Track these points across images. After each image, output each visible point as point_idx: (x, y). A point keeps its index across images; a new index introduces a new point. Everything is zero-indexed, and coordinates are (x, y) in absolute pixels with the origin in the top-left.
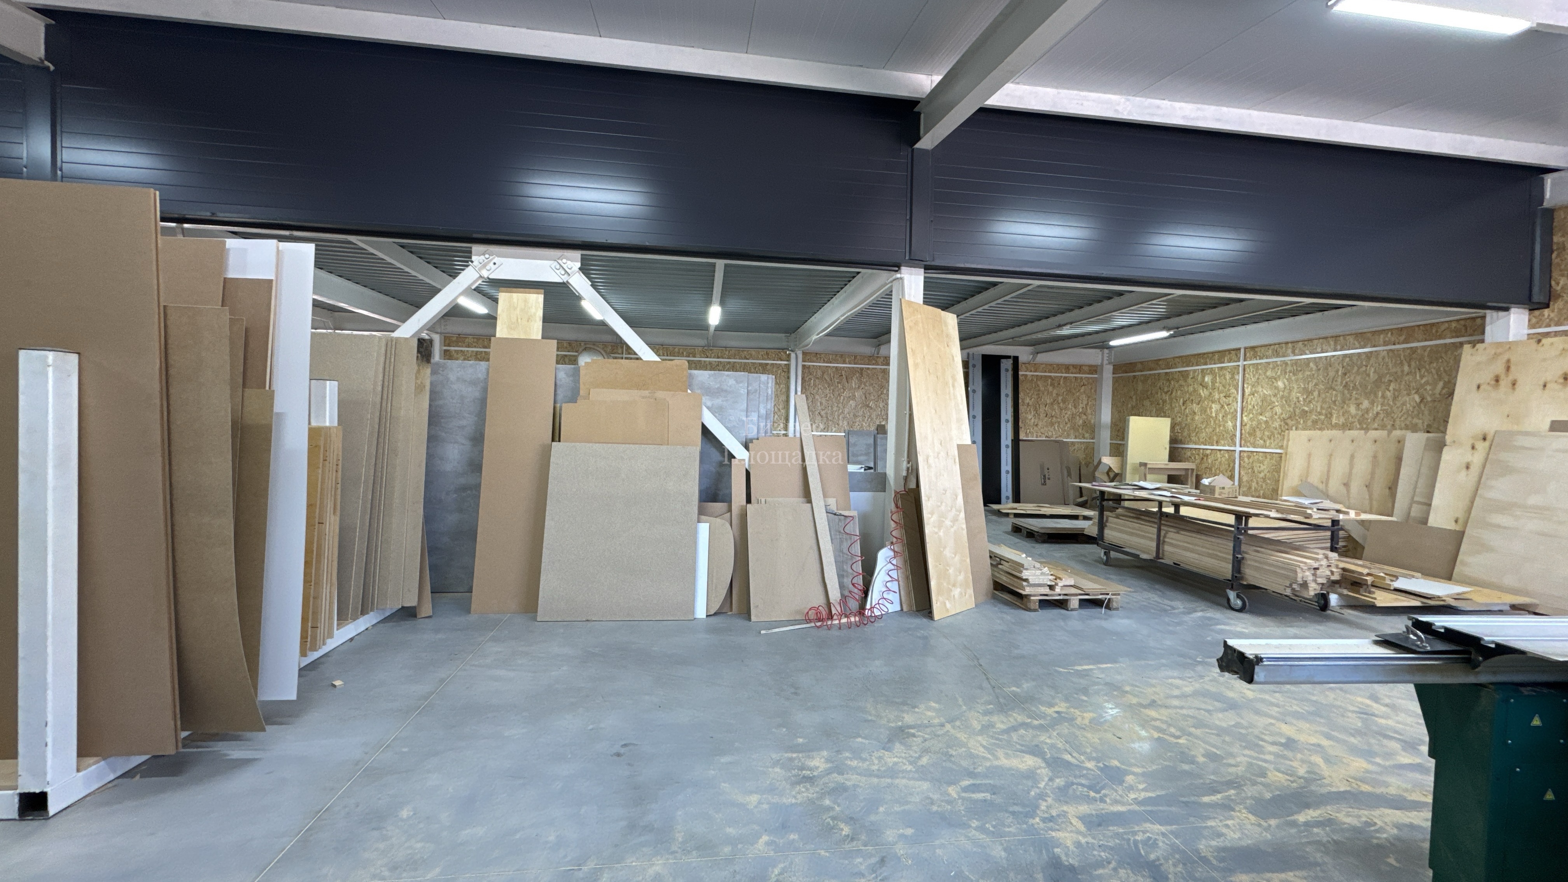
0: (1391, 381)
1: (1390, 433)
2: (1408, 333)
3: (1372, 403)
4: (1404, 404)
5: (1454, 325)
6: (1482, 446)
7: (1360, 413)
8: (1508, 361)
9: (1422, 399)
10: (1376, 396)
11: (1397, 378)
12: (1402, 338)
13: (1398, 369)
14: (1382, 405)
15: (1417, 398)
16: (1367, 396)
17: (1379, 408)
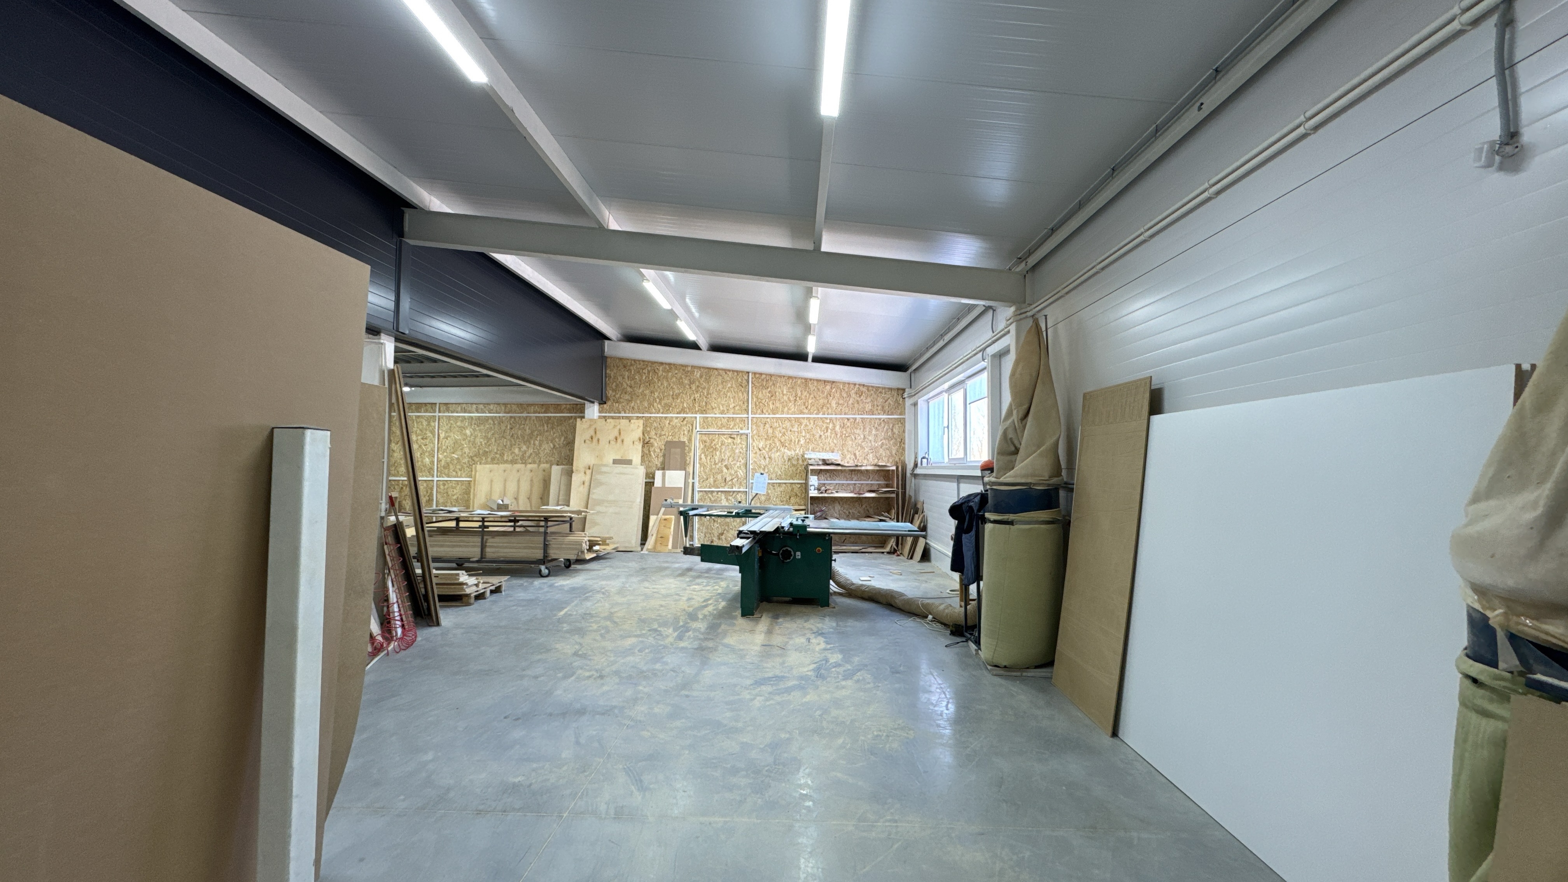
0: (538, 435)
1: (539, 465)
2: (546, 407)
3: (528, 448)
4: (545, 449)
5: (568, 406)
6: (589, 472)
7: (521, 454)
8: (595, 429)
9: (554, 446)
10: (530, 444)
11: (540, 433)
12: (543, 410)
13: (542, 428)
14: (534, 449)
15: (552, 446)
16: (525, 443)
17: (532, 450)
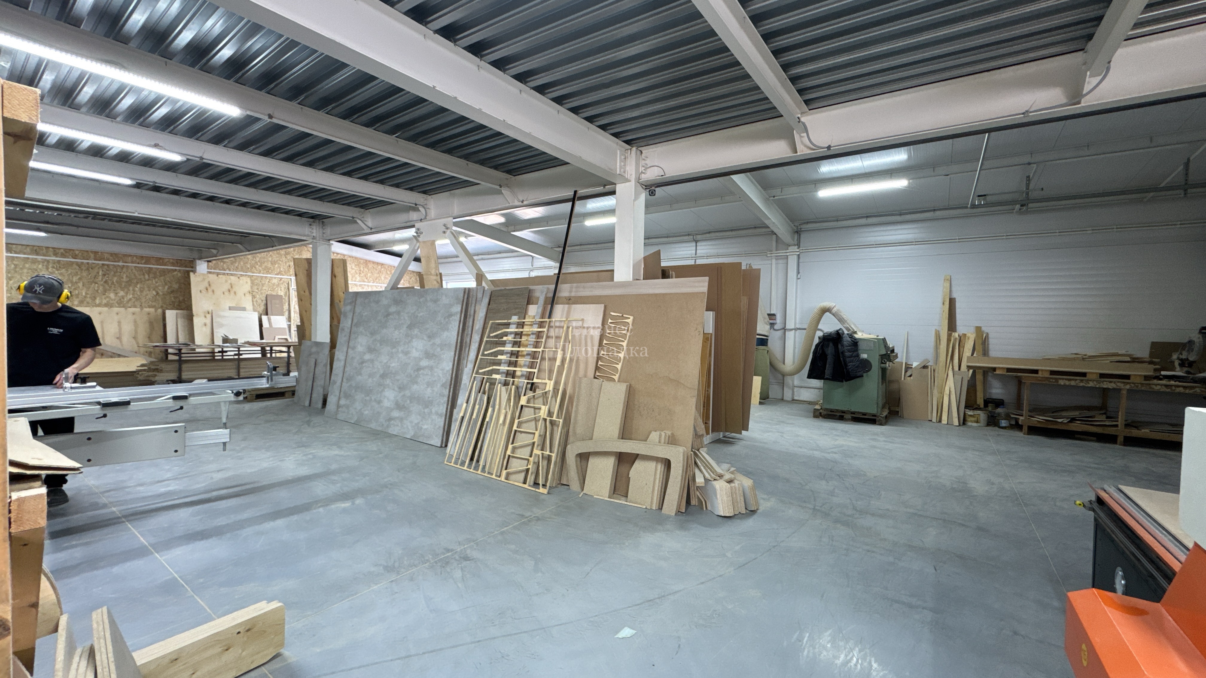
0: (138, 283)
1: (142, 309)
2: (147, 260)
3: (127, 293)
4: (147, 295)
6: (209, 316)
7: (118, 298)
8: (209, 282)
9: (158, 293)
10: (129, 290)
11: (140, 281)
12: (143, 261)
13: (142, 277)
14: (133, 294)
15: (154, 293)
